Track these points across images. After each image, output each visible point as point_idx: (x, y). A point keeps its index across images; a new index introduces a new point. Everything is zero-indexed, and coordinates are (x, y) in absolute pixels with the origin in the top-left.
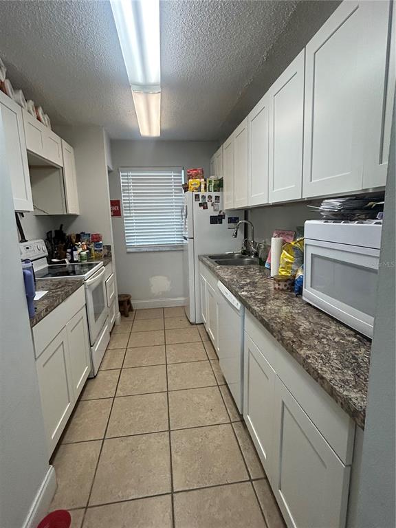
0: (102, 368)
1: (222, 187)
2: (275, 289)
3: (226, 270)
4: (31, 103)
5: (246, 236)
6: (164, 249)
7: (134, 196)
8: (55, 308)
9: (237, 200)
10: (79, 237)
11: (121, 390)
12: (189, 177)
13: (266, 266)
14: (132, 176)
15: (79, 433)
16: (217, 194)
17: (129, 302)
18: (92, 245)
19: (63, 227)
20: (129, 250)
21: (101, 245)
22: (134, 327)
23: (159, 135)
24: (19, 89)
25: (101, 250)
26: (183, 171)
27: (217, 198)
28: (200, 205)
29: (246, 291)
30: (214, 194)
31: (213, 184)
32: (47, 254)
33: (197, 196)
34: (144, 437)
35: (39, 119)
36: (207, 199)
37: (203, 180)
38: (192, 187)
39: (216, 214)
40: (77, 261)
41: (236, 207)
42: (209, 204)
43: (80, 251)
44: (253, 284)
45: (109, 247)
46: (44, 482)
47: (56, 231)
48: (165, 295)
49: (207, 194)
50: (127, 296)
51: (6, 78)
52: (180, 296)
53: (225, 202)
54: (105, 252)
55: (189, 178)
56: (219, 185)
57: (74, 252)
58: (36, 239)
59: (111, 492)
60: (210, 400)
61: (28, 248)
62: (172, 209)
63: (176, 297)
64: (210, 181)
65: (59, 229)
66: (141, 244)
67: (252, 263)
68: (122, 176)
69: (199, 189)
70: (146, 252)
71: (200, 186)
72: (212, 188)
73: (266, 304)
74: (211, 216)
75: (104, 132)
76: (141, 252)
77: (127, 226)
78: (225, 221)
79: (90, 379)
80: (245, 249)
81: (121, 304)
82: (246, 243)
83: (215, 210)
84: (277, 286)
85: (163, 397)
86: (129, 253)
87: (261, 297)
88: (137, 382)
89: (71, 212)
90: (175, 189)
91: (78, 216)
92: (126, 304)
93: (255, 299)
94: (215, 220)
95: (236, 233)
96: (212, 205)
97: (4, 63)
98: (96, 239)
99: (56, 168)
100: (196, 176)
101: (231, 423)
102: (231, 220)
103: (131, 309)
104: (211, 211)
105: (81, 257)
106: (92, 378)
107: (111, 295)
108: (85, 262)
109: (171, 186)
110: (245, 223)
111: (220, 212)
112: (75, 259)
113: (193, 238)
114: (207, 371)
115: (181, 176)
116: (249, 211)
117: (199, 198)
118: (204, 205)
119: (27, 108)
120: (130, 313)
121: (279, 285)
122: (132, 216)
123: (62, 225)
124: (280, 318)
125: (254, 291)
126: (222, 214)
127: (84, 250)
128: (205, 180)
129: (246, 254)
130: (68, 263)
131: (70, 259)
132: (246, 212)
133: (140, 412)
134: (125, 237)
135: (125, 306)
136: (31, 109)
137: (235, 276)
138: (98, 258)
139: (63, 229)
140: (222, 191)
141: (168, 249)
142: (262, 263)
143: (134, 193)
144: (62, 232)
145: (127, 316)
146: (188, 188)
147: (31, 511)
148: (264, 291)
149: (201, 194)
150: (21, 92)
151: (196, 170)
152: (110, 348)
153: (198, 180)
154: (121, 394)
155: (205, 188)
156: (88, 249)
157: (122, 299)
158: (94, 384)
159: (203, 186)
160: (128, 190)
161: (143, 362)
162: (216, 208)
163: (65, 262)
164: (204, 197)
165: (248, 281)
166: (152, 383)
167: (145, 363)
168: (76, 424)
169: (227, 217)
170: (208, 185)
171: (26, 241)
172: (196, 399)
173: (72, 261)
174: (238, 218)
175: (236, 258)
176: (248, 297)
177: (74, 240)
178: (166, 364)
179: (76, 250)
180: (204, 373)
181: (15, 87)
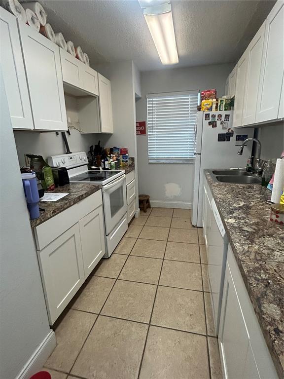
0: (115, 252)
1: (233, 106)
2: (272, 220)
3: (223, 187)
4: (70, 43)
5: (253, 153)
6: (178, 162)
7: (157, 118)
8: (64, 210)
9: (244, 118)
10: (112, 151)
11: (123, 273)
12: (203, 98)
13: (268, 187)
14: (156, 101)
15: (85, 303)
16: (227, 112)
17: (148, 201)
18: (121, 157)
19: (101, 143)
20: (150, 161)
21: (127, 157)
22: (148, 221)
23: (178, 61)
24: (59, 32)
25: (127, 161)
26: (199, 94)
27: (227, 116)
28: (210, 123)
29: (235, 218)
30: (224, 113)
31: (224, 103)
32: (88, 162)
33: (207, 116)
34: (128, 324)
35: (77, 57)
36: (217, 118)
37: (215, 100)
38: (205, 107)
39: (225, 132)
40: (108, 169)
41: (243, 125)
42: (218, 123)
43: (111, 161)
44: (246, 209)
45: (133, 159)
46: (42, 343)
47: (95, 146)
48: (176, 198)
49: (217, 113)
50: (147, 196)
51: (47, 23)
52: (188, 201)
53: (234, 120)
54: (129, 162)
55: (202, 100)
56: (230, 104)
57: (106, 162)
58: (80, 152)
59: (89, 368)
60: (193, 305)
61: (71, 158)
62: (187, 128)
63: (186, 201)
64: (221, 101)
65: (97, 144)
66: (164, 157)
67: (255, 181)
68: (149, 101)
69: (210, 109)
70: (163, 163)
71: (212, 106)
72: (223, 108)
73: (252, 242)
74: (219, 134)
75: (133, 64)
76: (159, 163)
77: (149, 142)
78: (233, 139)
79: (104, 259)
80: (250, 166)
81: (141, 202)
82: (253, 161)
83: (223, 128)
84: (274, 217)
85: (153, 289)
86: (149, 163)
87: (250, 230)
88: (137, 270)
89: (104, 131)
90: (191, 111)
91: (111, 134)
92: (145, 203)
93: (241, 230)
94: (223, 138)
95: (242, 151)
96: (221, 123)
97: (45, 10)
98: (124, 152)
99: (93, 96)
100: (209, 97)
101: (206, 336)
102: (239, 138)
103: (149, 206)
104: (220, 130)
105: (111, 166)
106: (107, 259)
107: (131, 196)
108: (114, 170)
109: (188, 108)
110: (254, 142)
111: (229, 130)
112: (106, 168)
113: (200, 154)
114: (197, 275)
115: (197, 98)
116: (260, 129)
117: (209, 117)
118: (213, 124)
119: (66, 48)
120: (148, 210)
121: (277, 217)
122: (155, 134)
123: (99, 141)
124: (266, 271)
125: (244, 218)
126: (230, 132)
127: (114, 161)
128: (217, 100)
129: (250, 171)
130: (101, 170)
131: (103, 167)
132: (256, 129)
133: (131, 299)
134: (148, 151)
135: (144, 204)
136: (70, 49)
137: (229, 196)
138: (124, 167)
139: (100, 145)
140: (233, 109)
141: (181, 162)
142: (265, 183)
143: (157, 115)
144: (100, 146)
145: (145, 212)
146: (201, 109)
147: (25, 367)
148: (256, 220)
149: (211, 113)
150: (60, 34)
151: (209, 91)
152: (126, 236)
153: (211, 100)
154: (123, 278)
155: (216, 108)
156: (117, 159)
157: (142, 199)
158: (106, 264)
159: (214, 106)
160: (152, 113)
161: (146, 253)
162: (225, 126)
163: (99, 169)
164: (214, 116)
165: (242, 204)
166: (147, 274)
167: (147, 254)
168: (85, 295)
169: (235, 135)
170: (219, 104)
171: (71, 153)
172: (180, 300)
173: (104, 169)
174: (247, 135)
175: (240, 175)
176: (233, 227)
177: (109, 153)
178: (164, 259)
179: (107, 160)
180: (193, 275)
181: (56, 31)
